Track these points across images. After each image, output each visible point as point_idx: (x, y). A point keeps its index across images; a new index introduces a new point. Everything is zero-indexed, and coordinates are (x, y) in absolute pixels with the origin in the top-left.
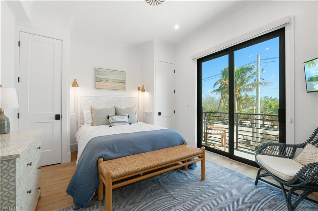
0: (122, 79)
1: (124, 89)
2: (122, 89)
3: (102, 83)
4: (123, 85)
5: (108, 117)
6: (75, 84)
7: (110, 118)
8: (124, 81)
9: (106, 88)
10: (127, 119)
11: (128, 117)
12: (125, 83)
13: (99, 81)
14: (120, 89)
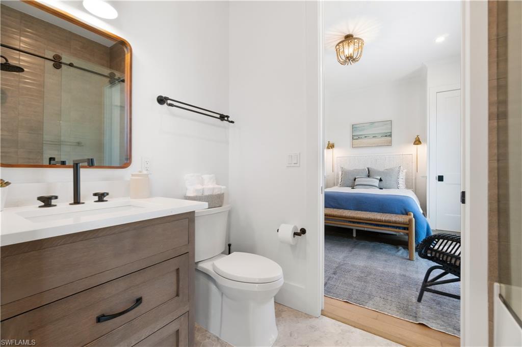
0: (386, 131)
1: (389, 144)
2: (386, 144)
3: (359, 140)
4: (389, 138)
5: (355, 180)
6: (331, 146)
7: (356, 180)
8: (389, 134)
9: (365, 145)
10: (376, 183)
11: (381, 180)
12: (390, 136)
13: (357, 139)
14: (384, 144)
